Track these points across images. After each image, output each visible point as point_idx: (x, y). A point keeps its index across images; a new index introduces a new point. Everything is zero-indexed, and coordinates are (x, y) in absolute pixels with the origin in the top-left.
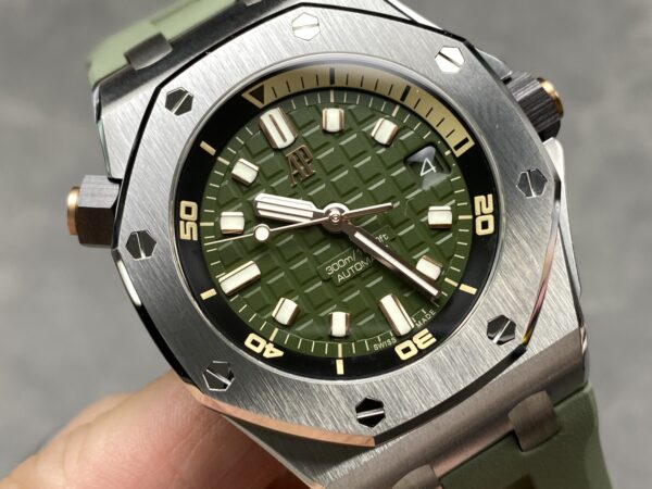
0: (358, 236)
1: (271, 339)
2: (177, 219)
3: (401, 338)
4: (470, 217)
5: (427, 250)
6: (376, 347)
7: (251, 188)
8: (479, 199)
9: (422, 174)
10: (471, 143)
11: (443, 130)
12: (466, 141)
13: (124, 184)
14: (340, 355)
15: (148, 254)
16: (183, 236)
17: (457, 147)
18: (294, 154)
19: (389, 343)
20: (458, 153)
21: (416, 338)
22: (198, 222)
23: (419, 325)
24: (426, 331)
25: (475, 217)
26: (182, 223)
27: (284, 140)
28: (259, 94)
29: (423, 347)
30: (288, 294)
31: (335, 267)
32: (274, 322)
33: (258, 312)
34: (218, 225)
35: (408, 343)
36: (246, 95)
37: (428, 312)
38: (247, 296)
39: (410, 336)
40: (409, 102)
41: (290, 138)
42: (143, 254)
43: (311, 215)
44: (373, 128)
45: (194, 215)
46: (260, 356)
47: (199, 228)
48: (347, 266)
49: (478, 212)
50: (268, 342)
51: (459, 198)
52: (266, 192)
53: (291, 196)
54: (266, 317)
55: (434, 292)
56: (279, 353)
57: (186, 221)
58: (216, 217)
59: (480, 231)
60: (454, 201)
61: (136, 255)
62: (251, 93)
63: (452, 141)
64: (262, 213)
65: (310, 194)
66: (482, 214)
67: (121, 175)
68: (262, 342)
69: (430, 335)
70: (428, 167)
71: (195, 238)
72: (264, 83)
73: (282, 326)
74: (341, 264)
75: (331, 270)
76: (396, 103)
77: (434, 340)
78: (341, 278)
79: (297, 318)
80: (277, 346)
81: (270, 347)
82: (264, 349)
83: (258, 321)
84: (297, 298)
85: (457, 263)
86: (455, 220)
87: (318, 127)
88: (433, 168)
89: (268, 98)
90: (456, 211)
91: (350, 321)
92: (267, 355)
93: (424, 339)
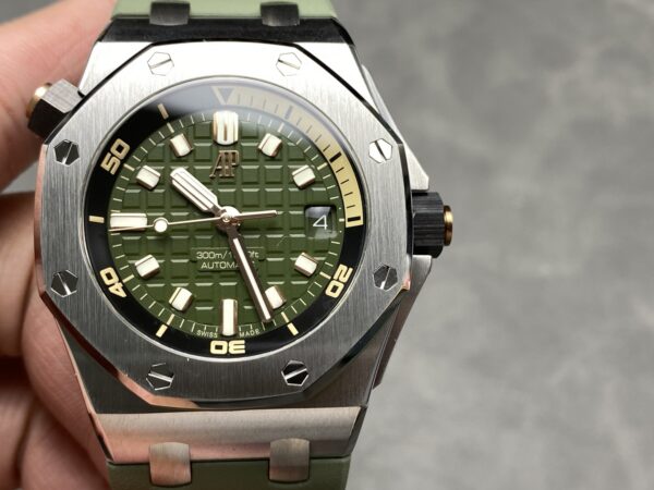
0: (236, 242)
1: (125, 281)
2: (107, 149)
3: (222, 337)
4: (329, 278)
5: (281, 283)
6: (199, 333)
7: (181, 160)
8: (342, 267)
9: (315, 225)
10: (360, 223)
11: (347, 201)
12: (358, 218)
13: (84, 98)
14: (168, 323)
15: (68, 163)
16: (104, 165)
17: (350, 220)
18: (226, 154)
19: (211, 335)
20: (349, 225)
21: (232, 343)
22: (123, 161)
23: (242, 335)
24: (243, 342)
25: (332, 279)
26: (109, 155)
27: (226, 139)
28: (226, 94)
29: (232, 351)
30: (157, 255)
31: (206, 255)
32: (133, 269)
33: (127, 255)
34: (137, 172)
35: (224, 344)
36: (215, 89)
37: (254, 329)
38: (125, 238)
39: (228, 339)
40: (335, 166)
41: (230, 141)
42: (65, 160)
43: (211, 206)
44: (295, 169)
45: (122, 155)
46: (105, 288)
47: (121, 167)
48: (215, 260)
49: (336, 277)
50: (120, 281)
51: (330, 259)
52: (188, 170)
53: (204, 183)
54: (130, 262)
55: (268, 316)
56: (122, 294)
57: (113, 155)
58: (138, 166)
59: (328, 292)
60: (323, 259)
61: (59, 158)
62: (220, 90)
63: (349, 213)
64: (174, 183)
65: (221, 190)
66: (338, 280)
67: (85, 94)
68: (115, 278)
69: (243, 347)
70: (322, 222)
71: (113, 172)
72: (235, 87)
73: (138, 276)
74: (212, 255)
75: (201, 256)
76: (326, 161)
77: (243, 352)
78: (204, 266)
79: (153, 276)
80: (125, 288)
81: (119, 286)
82: (113, 285)
83: (123, 262)
84: (162, 261)
85: (298, 306)
86: (316, 273)
87: (256, 144)
88: (325, 226)
89: (232, 100)
90: (320, 267)
91: (192, 302)
92: (112, 290)
93: (237, 347)
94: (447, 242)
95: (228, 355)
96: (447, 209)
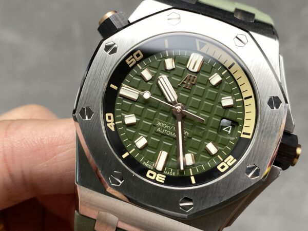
0: (180, 123)
1: (116, 123)
2: (132, 53)
3: (155, 170)
4: (222, 160)
5: (196, 153)
6: (144, 163)
7: (166, 71)
8: (231, 157)
9: (224, 129)
10: (249, 137)
11: (246, 123)
12: (249, 134)
13: (130, 24)
14: (130, 152)
15: (110, 54)
16: (128, 61)
17: (244, 133)
18: (191, 76)
19: (150, 167)
20: (242, 136)
21: (159, 175)
22: (138, 62)
23: (165, 173)
24: (165, 177)
25: (223, 161)
26: (131, 57)
27: (193, 68)
28: (202, 45)
29: (157, 179)
30: (137, 116)
31: (161, 125)
32: (123, 119)
33: (122, 110)
34: (142, 70)
35: (154, 174)
36: (197, 41)
37: (173, 172)
38: (124, 101)
39: (158, 172)
40: (246, 102)
41: (196, 70)
42: (109, 52)
43: (173, 100)
44: (224, 97)
45: (138, 59)
46: (106, 123)
47: (135, 65)
48: (165, 129)
49: (226, 161)
50: (114, 122)
51: (226, 150)
52: (168, 78)
53: (174, 87)
54: (122, 114)
55: (182, 168)
56: (113, 129)
57: (133, 57)
58: (144, 67)
59: (219, 168)
60: (222, 149)
61: (106, 49)
62: (200, 43)
63: (245, 130)
64: (159, 82)
65: (181, 94)
66: (226, 163)
67: (131, 22)
68: (112, 120)
69: (164, 179)
70: (228, 129)
71: (130, 66)
72: (208, 44)
73: (124, 123)
74: (164, 126)
75: (159, 124)
76: (242, 98)
77: (163, 182)
78: (159, 130)
79: (131, 126)
80: (115, 126)
81: (113, 124)
82: (110, 123)
83: (119, 113)
84: (138, 120)
85: (200, 168)
86: (216, 155)
87: (208, 76)
88: (229, 132)
89: (204, 50)
90: (219, 152)
91: (146, 146)
92: (108, 125)
93: (161, 178)
94: (293, 165)
95: (154, 181)
96: (300, 146)
